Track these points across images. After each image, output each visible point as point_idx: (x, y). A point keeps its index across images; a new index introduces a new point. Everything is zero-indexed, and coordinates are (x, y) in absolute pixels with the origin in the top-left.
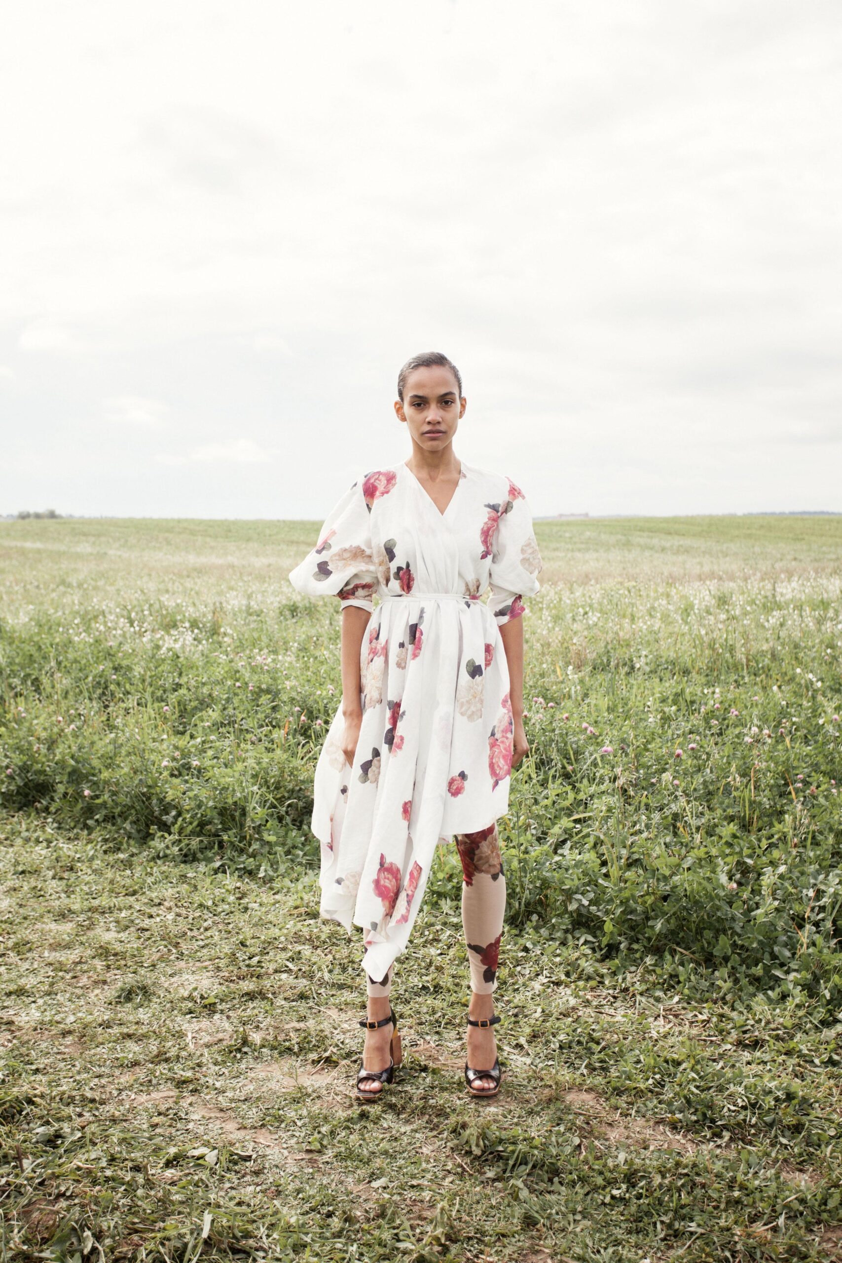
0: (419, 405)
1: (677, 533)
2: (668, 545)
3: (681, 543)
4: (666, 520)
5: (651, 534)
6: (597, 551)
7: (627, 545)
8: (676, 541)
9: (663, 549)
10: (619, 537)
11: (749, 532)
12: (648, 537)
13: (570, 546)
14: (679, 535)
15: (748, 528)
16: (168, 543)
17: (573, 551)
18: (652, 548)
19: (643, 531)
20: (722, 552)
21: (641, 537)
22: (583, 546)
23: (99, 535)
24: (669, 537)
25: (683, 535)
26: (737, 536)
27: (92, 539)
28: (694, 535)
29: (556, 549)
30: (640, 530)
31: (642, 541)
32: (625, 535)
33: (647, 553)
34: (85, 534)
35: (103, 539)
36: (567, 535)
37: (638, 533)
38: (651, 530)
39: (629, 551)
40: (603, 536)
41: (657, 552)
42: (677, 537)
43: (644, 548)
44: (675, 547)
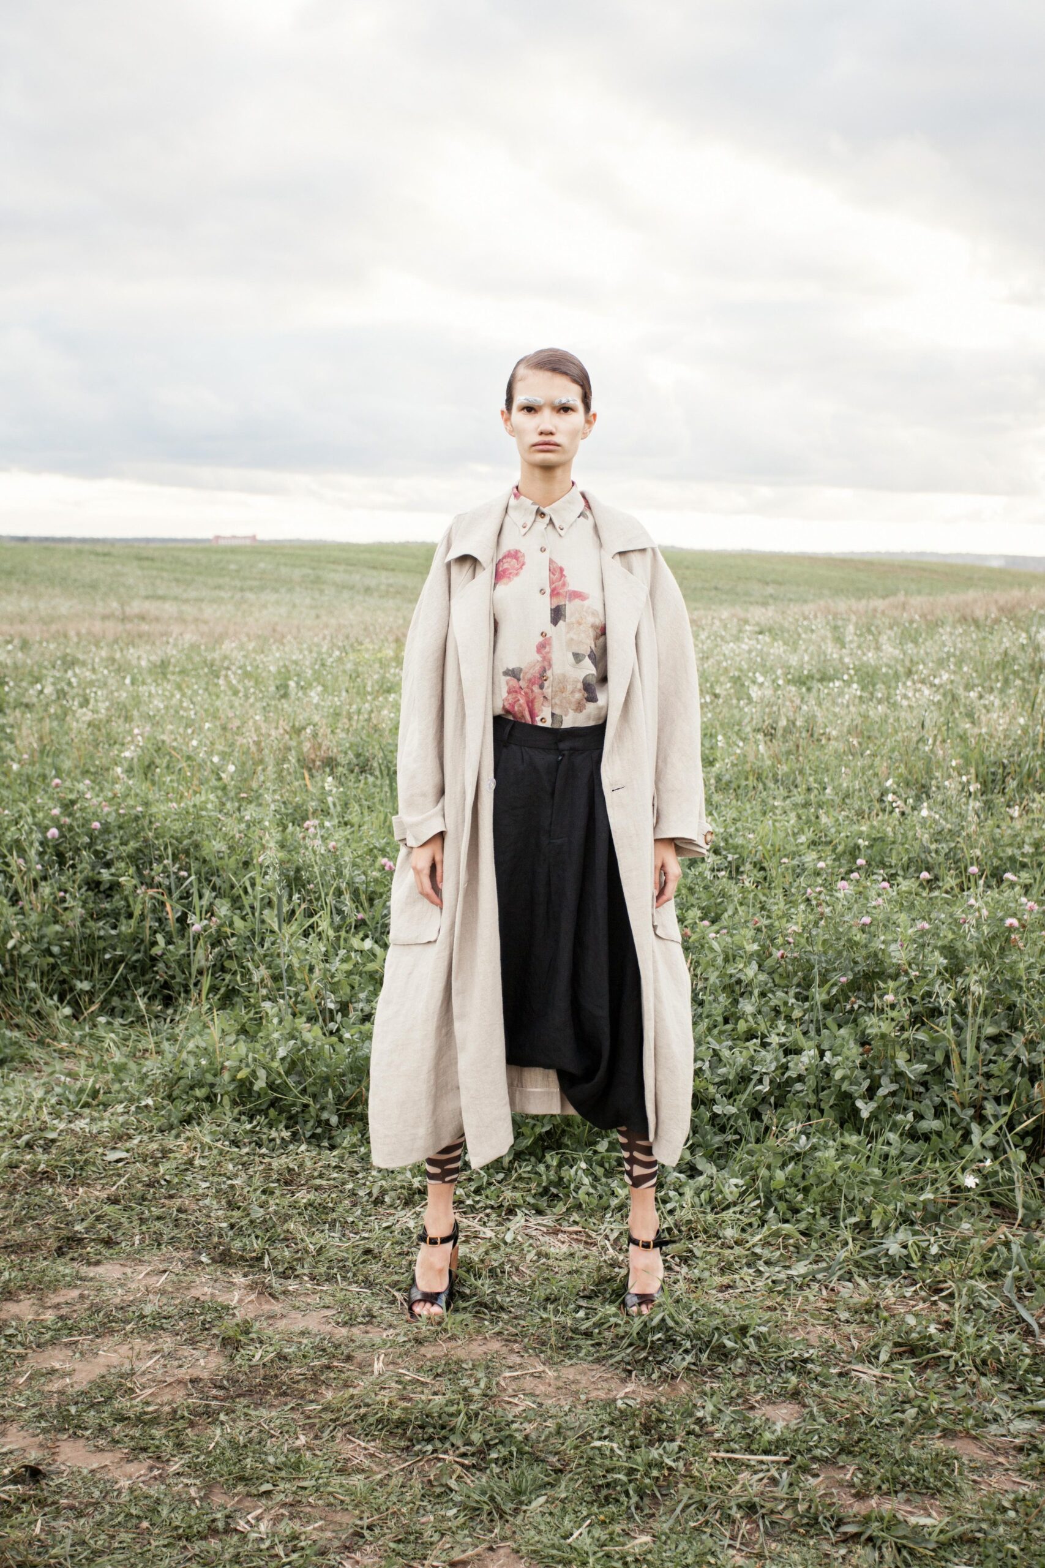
1: (384, 567)
2: (373, 583)
3: (391, 581)
5: (350, 568)
6: (274, 590)
7: (317, 582)
8: (384, 579)
9: (368, 590)
10: (306, 571)
12: (346, 571)
13: (238, 583)
14: (387, 569)
17: (242, 590)
18: (352, 588)
19: (339, 564)
21: (335, 571)
22: (255, 583)
24: (375, 573)
25: (393, 570)
29: (219, 587)
30: (334, 562)
31: (339, 577)
32: (314, 569)
33: (346, 594)
36: (233, 567)
37: (332, 566)
38: (349, 563)
39: (320, 590)
40: (284, 570)
41: (358, 592)
42: (384, 574)
43: (341, 587)
44: (383, 587)
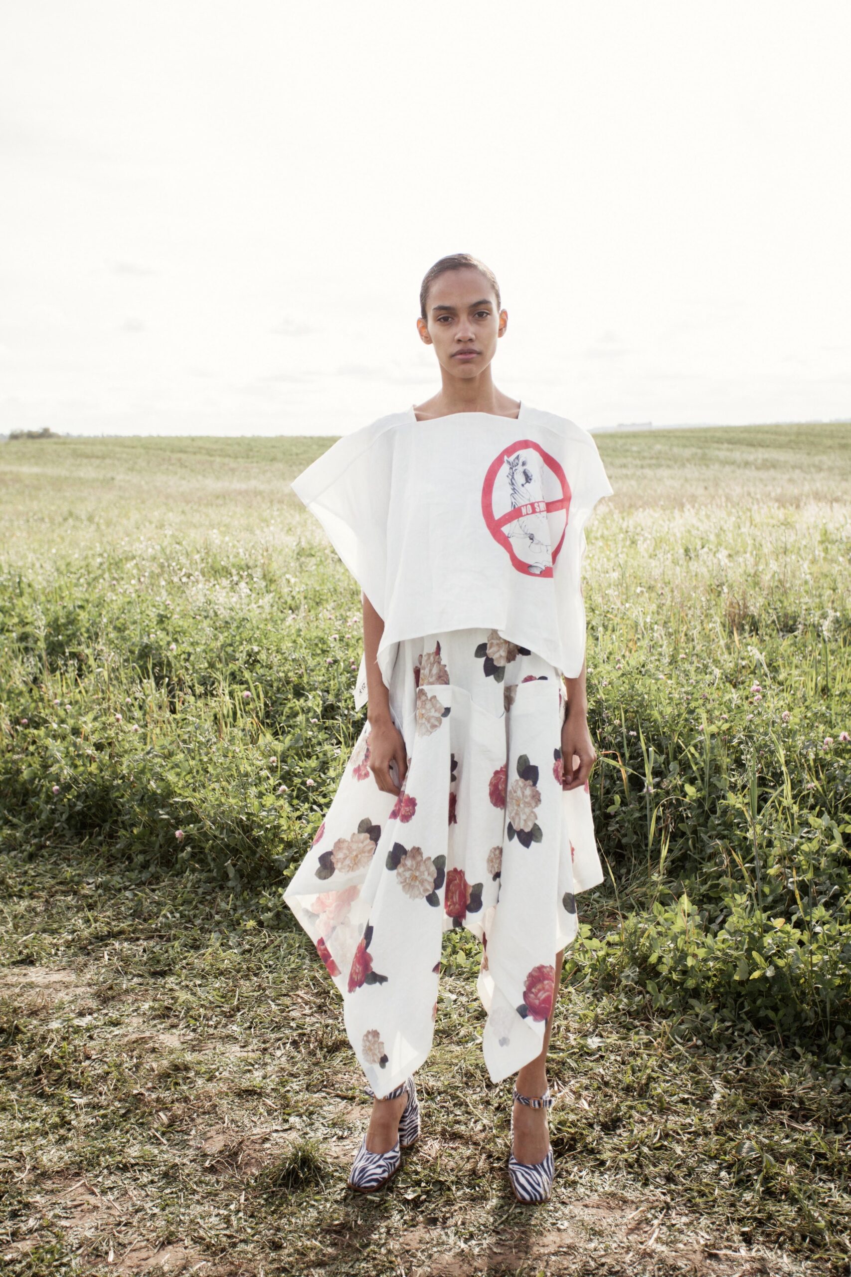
0: (445, 319)
2: (751, 458)
3: (766, 456)
4: (747, 430)
5: (731, 446)
6: (669, 467)
7: (705, 460)
8: (760, 454)
9: (747, 464)
10: (694, 450)
11: (843, 441)
12: (728, 450)
13: (638, 462)
14: (763, 446)
15: (843, 438)
16: (182, 465)
17: (642, 467)
18: (733, 463)
19: (722, 443)
20: (814, 466)
21: (719, 449)
22: (654, 461)
23: (103, 457)
24: (752, 450)
25: (768, 446)
26: (830, 447)
27: (98, 461)
28: (781, 446)
29: (624, 466)
30: (717, 442)
31: (722, 454)
32: (701, 448)
33: (728, 469)
34: (88, 457)
35: (108, 461)
36: (635, 449)
37: (715, 445)
38: (730, 442)
39: (707, 466)
40: (676, 450)
41: (739, 467)
42: (761, 450)
43: (724, 463)
44: (759, 461)
